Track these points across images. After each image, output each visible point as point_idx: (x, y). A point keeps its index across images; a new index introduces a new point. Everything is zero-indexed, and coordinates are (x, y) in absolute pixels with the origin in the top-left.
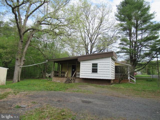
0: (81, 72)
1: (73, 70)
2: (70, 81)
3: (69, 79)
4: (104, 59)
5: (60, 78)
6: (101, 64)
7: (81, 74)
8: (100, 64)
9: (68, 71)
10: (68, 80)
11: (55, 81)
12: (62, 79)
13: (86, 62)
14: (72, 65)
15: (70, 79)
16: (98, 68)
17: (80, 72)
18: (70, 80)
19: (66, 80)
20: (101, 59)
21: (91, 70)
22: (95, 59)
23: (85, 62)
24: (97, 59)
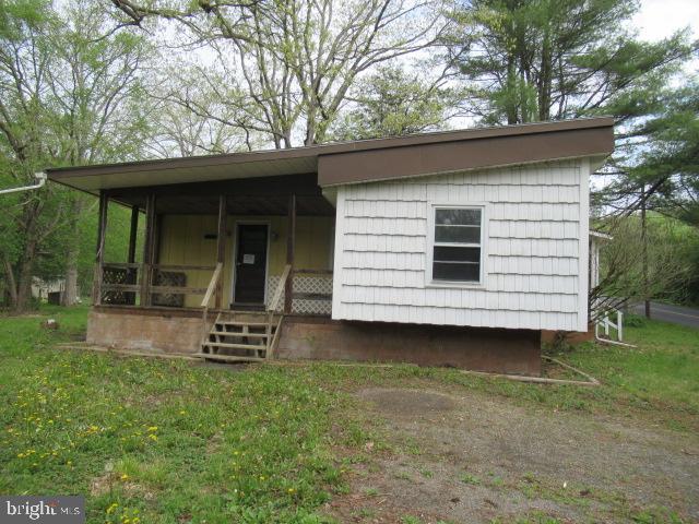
0: (339, 276)
1: (249, 260)
2: (245, 340)
3: (229, 328)
4: (531, 178)
5: (154, 323)
6: (511, 212)
7: (339, 294)
8: (499, 212)
9: (219, 266)
10: (223, 338)
11: (110, 339)
12: (172, 324)
13: (384, 194)
14: (242, 228)
15: (239, 329)
16: (486, 246)
17: (330, 273)
18: (245, 333)
19: (213, 338)
20: (507, 179)
21: (428, 263)
22: (463, 175)
23: (372, 195)
24: (476, 173)
